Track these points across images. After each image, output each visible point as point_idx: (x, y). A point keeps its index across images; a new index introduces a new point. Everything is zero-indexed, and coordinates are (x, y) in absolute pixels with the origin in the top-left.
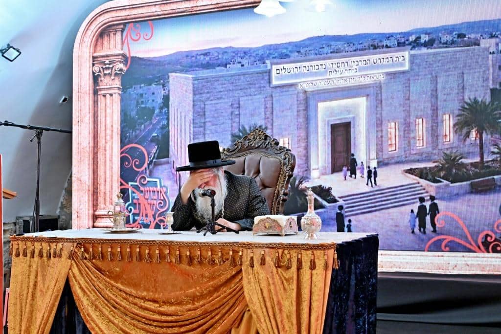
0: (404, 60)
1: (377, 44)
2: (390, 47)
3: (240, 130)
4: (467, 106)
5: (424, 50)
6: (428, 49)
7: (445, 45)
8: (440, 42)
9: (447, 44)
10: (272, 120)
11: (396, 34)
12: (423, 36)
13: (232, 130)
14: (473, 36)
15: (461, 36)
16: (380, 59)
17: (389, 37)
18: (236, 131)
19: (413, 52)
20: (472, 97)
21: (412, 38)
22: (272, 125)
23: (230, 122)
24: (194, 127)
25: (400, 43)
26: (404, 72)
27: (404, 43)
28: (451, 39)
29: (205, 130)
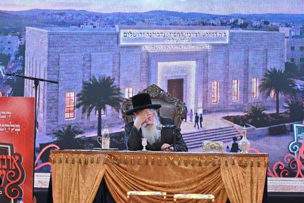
0: (225, 36)
1: (206, 22)
2: (215, 25)
3: (91, 80)
4: (268, 74)
5: (240, 30)
6: (242, 30)
7: (254, 29)
8: (252, 26)
9: (256, 28)
10: (119, 73)
11: (220, 16)
12: (239, 20)
13: (83, 79)
14: (274, 24)
15: (267, 23)
16: (207, 33)
17: (215, 18)
18: (87, 80)
19: (232, 31)
20: (273, 67)
21: (232, 21)
22: (119, 76)
23: (81, 71)
24: (48, 74)
25: (223, 23)
26: (224, 45)
27: (226, 23)
28: (259, 24)
29: (58, 76)
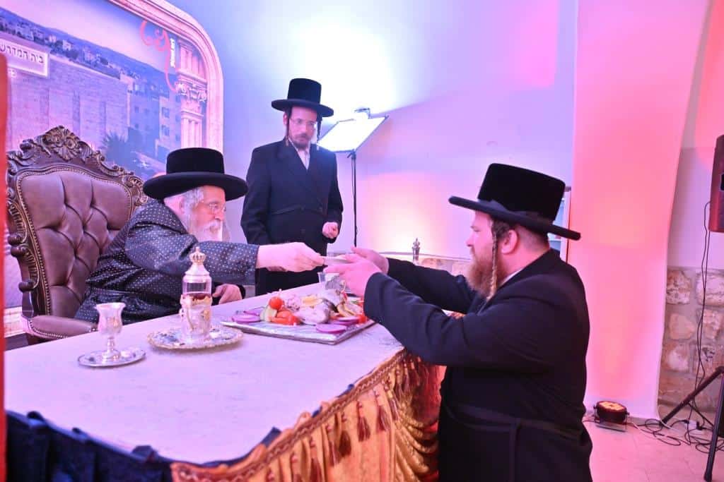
0: (42, 62)
1: (6, 25)
2: (23, 37)
4: (108, 140)
5: (66, 61)
6: (70, 60)
7: (88, 65)
8: (84, 59)
9: (89, 64)
11: (33, 24)
12: (65, 43)
14: (114, 66)
15: (104, 61)
16: (9, 47)
17: (23, 24)
19: (53, 57)
20: (113, 131)
21: (53, 39)
25: (37, 38)
26: (41, 78)
27: (43, 41)
28: (94, 60)
